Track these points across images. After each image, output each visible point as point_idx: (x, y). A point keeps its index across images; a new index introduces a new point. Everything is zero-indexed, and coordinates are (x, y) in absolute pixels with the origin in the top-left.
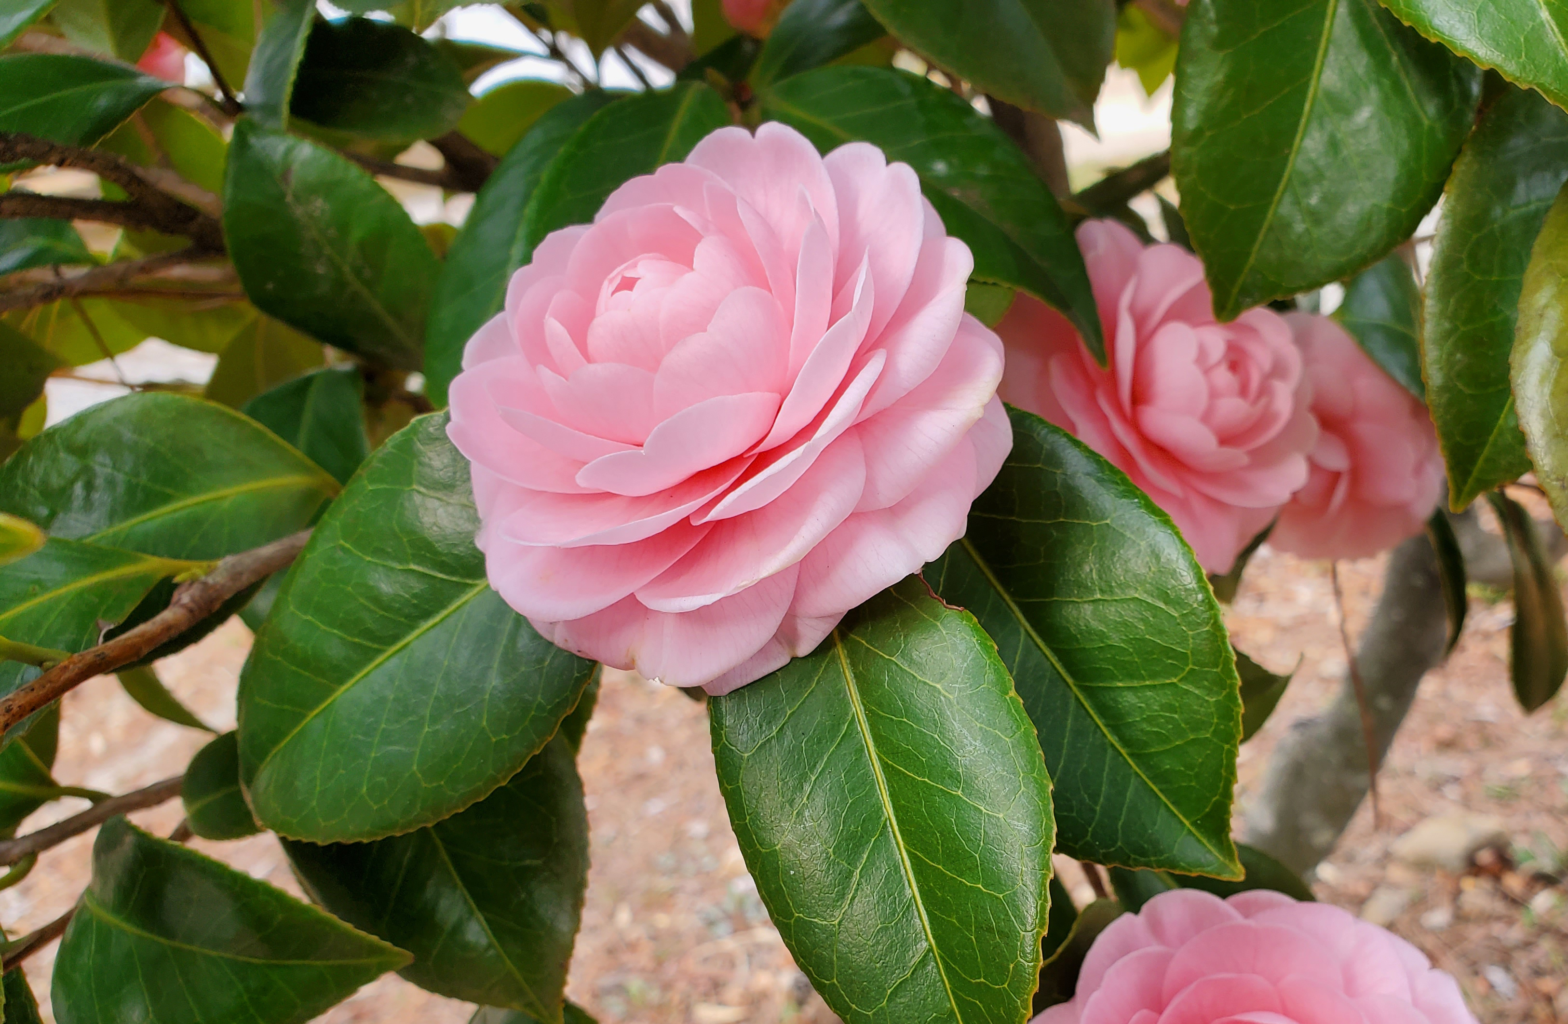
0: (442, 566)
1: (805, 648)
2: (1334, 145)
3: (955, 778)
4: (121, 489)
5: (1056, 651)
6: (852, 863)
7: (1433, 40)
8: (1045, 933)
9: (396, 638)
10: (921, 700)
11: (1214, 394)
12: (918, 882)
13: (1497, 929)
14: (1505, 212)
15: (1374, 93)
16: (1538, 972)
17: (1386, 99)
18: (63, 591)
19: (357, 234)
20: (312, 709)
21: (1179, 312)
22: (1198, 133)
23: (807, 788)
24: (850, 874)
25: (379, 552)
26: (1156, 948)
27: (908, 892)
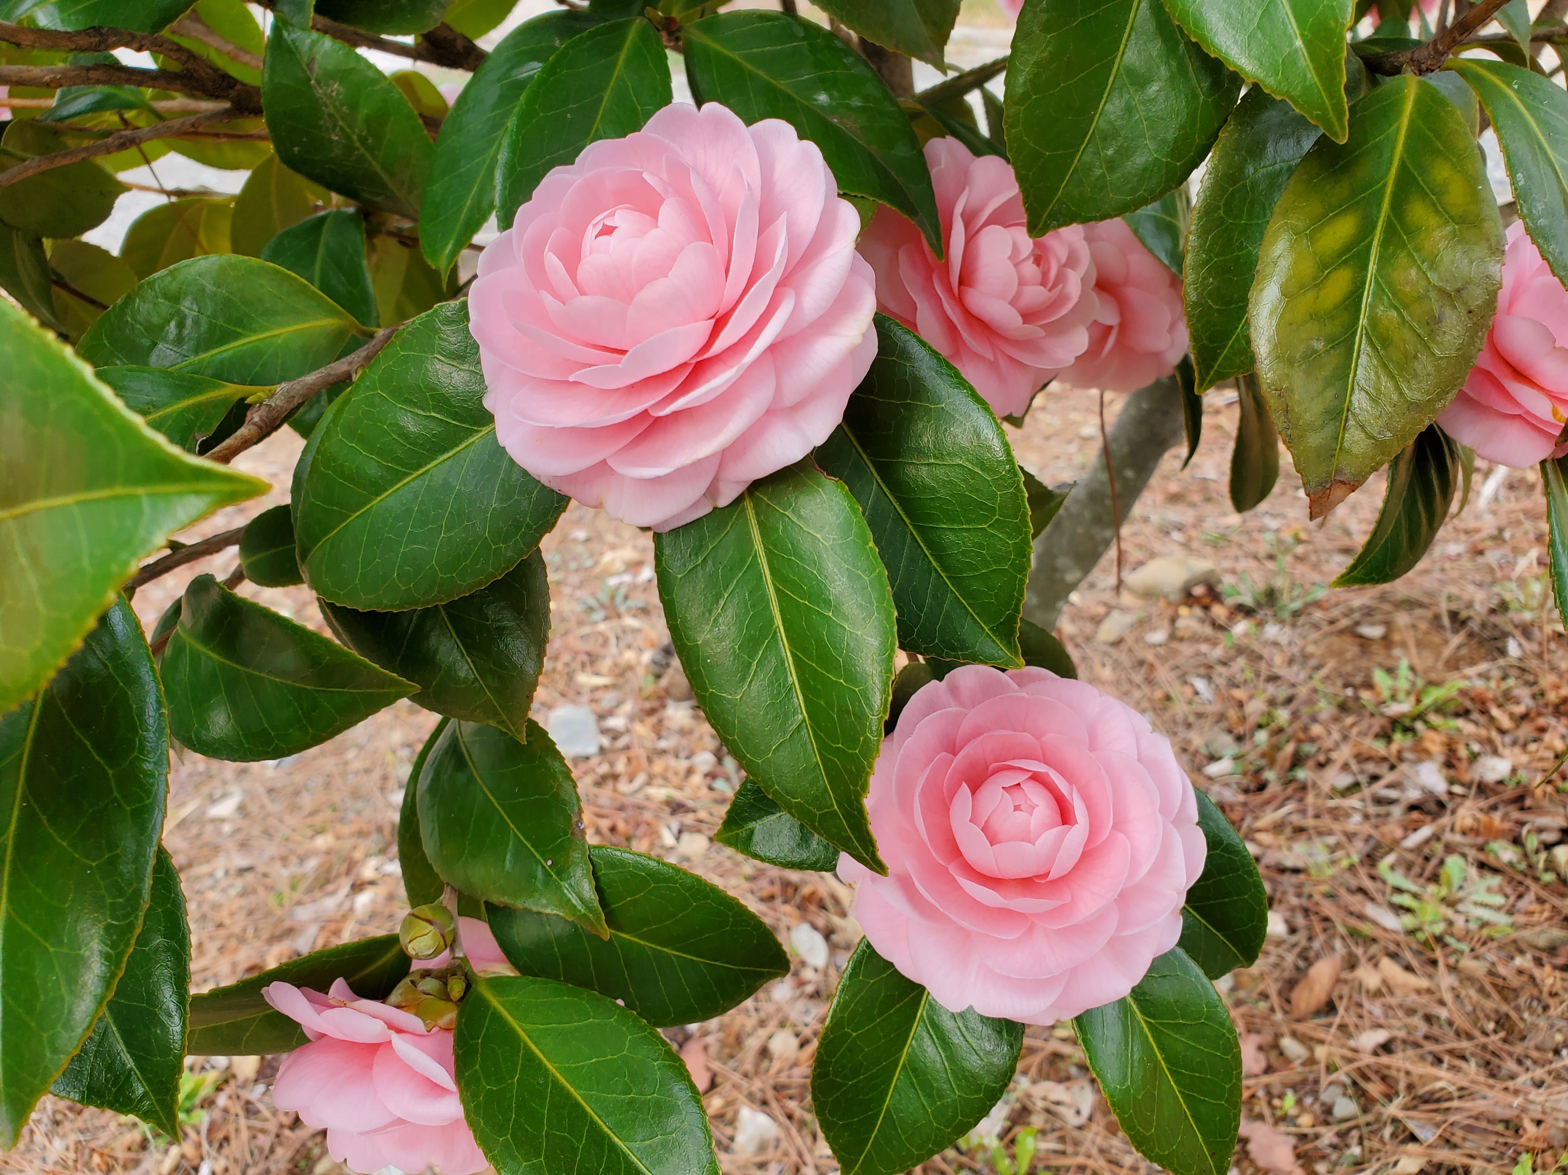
0: (455, 416)
1: (724, 501)
2: (1129, 110)
3: (827, 603)
4: (204, 328)
5: (898, 499)
6: (752, 656)
7: (1213, 55)
8: (887, 717)
9: (420, 466)
10: (805, 545)
11: (1022, 283)
12: (797, 673)
13: (1204, 648)
14: (1256, 170)
15: (1163, 72)
16: (1233, 684)
17: (1172, 78)
18: (169, 410)
19: (364, 112)
20: (355, 512)
21: (999, 218)
22: (1026, 96)
23: (722, 602)
24: (749, 665)
25: (408, 401)
26: (954, 709)
27: (790, 679)
